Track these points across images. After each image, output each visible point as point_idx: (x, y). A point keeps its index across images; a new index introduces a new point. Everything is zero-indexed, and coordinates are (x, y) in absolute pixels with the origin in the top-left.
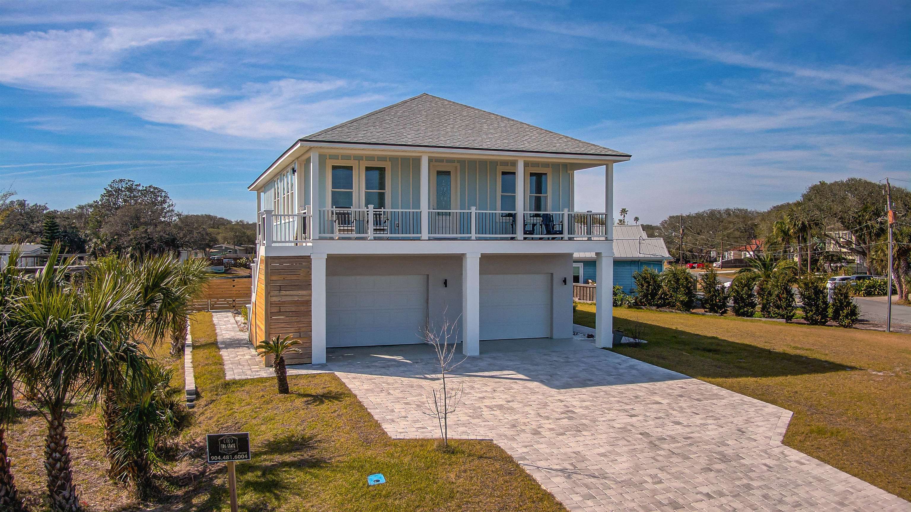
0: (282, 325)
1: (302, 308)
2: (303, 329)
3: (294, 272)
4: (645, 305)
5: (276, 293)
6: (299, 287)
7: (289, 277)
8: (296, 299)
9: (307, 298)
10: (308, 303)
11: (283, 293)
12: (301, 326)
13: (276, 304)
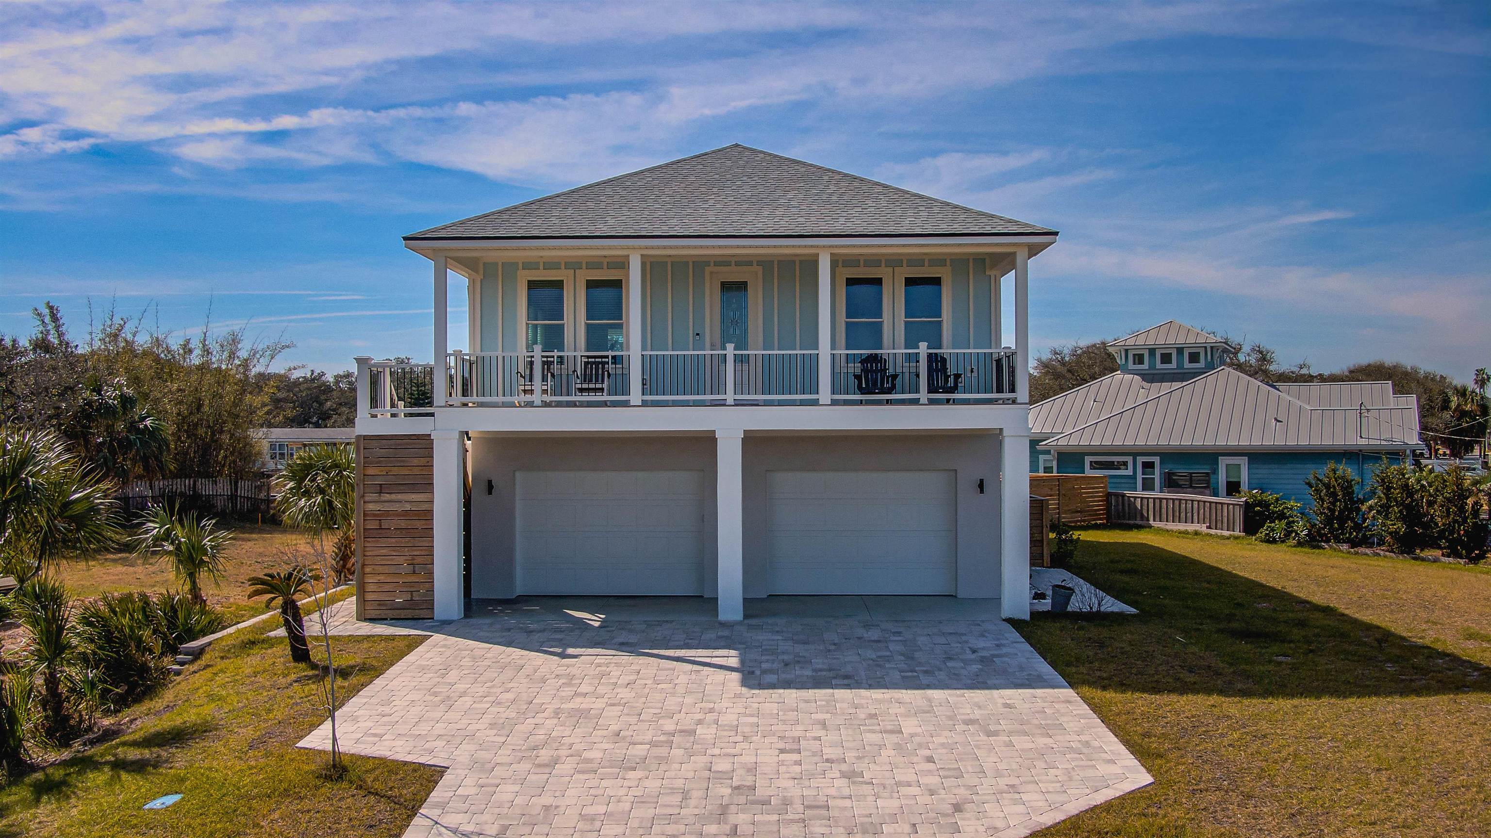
0: (384, 551)
1: (419, 524)
2: (419, 560)
3: (403, 461)
4: (1327, 541)
5: (374, 497)
6: (413, 487)
7: (395, 471)
8: (408, 507)
9: (425, 507)
10: (428, 515)
11: (387, 497)
12: (415, 553)
13: (375, 515)
